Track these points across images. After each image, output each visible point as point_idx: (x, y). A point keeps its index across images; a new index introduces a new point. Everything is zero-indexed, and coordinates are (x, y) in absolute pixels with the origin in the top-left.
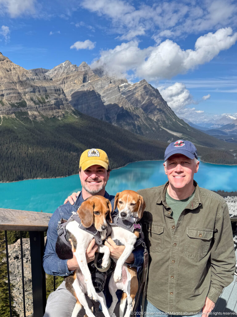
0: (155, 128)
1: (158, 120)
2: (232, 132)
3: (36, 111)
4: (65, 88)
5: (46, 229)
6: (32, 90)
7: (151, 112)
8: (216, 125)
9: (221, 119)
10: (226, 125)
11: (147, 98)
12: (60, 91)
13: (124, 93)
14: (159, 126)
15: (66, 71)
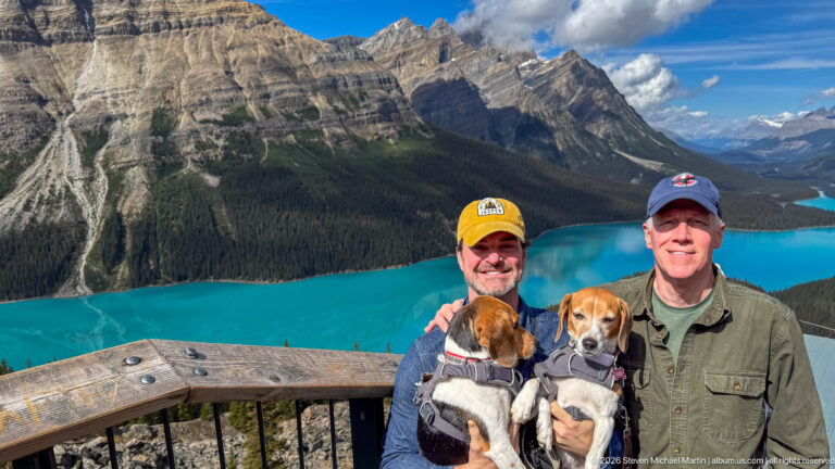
0: (602, 153)
1: (607, 136)
2: (775, 155)
3: (339, 126)
4: (402, 76)
6: (329, 83)
7: (591, 119)
8: (737, 140)
9: (747, 129)
10: (759, 141)
11: (579, 91)
12: (390, 83)
13: (528, 82)
14: (609, 148)
15: (402, 40)
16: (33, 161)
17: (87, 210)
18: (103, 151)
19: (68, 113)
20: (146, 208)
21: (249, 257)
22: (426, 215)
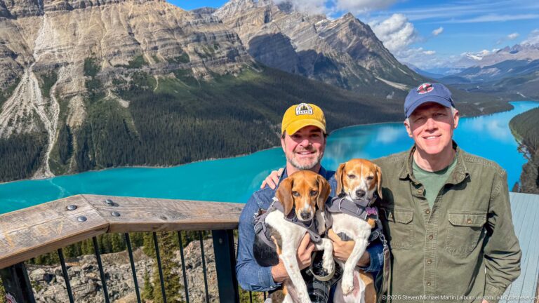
0: (368, 79)
1: (372, 68)
2: (476, 78)
3: (202, 66)
4: (241, 32)
5: (236, 226)
6: (195, 38)
7: (362, 58)
8: (453, 69)
9: (460, 61)
10: (467, 69)
11: (354, 39)
12: (234, 37)
13: (322, 34)
14: (373, 76)
15: (240, 9)
16: (12, 94)
17: (48, 125)
18: (55, 86)
19: (31, 63)
20: (84, 122)
21: (150, 151)
22: (259, 122)
